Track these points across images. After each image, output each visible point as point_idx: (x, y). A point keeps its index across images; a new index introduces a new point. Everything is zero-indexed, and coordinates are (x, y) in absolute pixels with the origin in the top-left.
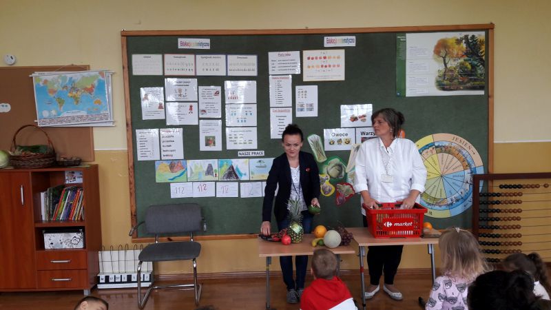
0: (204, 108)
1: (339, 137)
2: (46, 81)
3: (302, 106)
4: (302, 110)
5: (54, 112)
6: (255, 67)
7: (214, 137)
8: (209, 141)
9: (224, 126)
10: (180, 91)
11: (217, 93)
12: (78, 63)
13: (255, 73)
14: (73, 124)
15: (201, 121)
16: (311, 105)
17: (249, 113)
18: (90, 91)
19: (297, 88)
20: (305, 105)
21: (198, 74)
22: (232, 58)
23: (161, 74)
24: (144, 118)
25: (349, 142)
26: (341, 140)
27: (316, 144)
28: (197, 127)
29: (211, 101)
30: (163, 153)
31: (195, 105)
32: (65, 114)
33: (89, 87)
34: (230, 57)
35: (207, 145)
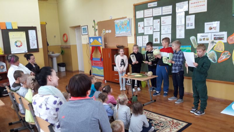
0: (155, 28)
1: (204, 37)
2: (117, 23)
3: (188, 24)
4: (188, 26)
5: (119, 32)
6: (171, 10)
7: (157, 38)
8: (156, 40)
9: (160, 34)
10: (148, 22)
11: (159, 22)
12: (124, 17)
13: (171, 13)
14: (122, 35)
15: (154, 33)
16: (192, 24)
17: (169, 29)
18: (126, 25)
19: (187, 17)
20: (189, 24)
21: (153, 16)
22: (164, 8)
23: (143, 17)
24: (139, 32)
25: (208, 40)
26: (204, 38)
27: (194, 40)
28: (152, 35)
29: (157, 25)
30: (143, 44)
31: (152, 27)
32: (121, 33)
33: (126, 24)
34: (163, 8)
35: (155, 41)
